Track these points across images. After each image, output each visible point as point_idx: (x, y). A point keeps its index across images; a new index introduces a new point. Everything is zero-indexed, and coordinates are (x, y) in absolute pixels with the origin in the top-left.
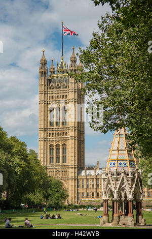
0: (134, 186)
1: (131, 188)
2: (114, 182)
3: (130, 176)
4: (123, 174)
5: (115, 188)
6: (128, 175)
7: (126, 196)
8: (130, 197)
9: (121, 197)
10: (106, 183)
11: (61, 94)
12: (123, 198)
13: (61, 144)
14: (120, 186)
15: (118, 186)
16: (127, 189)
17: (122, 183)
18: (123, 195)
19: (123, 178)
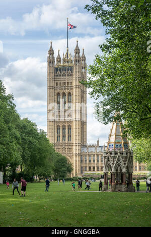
0: (127, 162)
1: (125, 164)
2: (112, 160)
3: (124, 155)
4: (119, 154)
5: (113, 164)
6: (123, 154)
7: (121, 170)
8: (124, 170)
9: (117, 170)
10: (106, 160)
11: (67, 81)
12: (119, 171)
13: (66, 125)
14: (117, 162)
15: (115, 163)
16: (122, 164)
17: (119, 160)
18: (119, 169)
19: (119, 156)
